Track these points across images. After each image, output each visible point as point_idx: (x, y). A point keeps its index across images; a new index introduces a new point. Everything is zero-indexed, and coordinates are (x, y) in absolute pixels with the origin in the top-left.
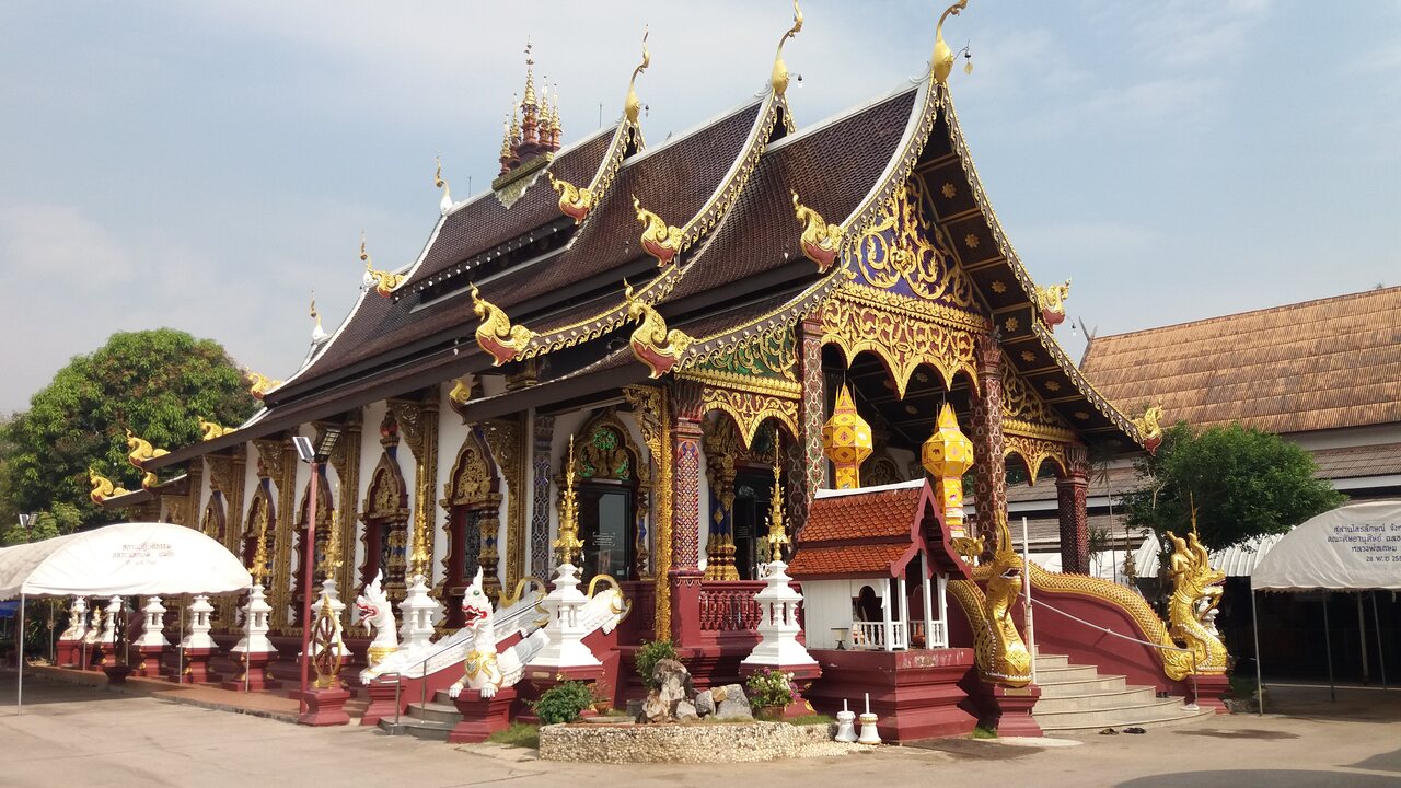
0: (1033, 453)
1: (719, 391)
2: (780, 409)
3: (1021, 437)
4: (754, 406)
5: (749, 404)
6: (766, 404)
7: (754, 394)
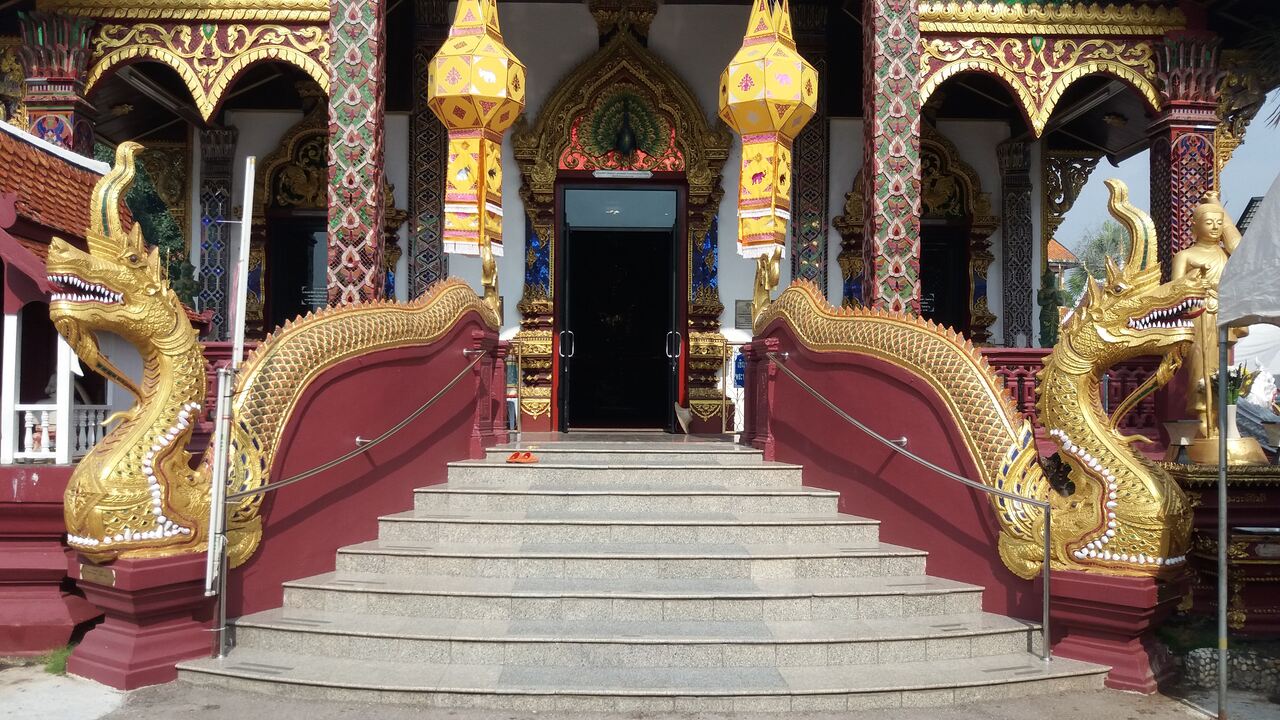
0: (1038, 67)
1: (142, 27)
2: (287, 43)
3: (997, 37)
4: (223, 46)
5: (213, 40)
6: (250, 39)
7: (224, 24)
